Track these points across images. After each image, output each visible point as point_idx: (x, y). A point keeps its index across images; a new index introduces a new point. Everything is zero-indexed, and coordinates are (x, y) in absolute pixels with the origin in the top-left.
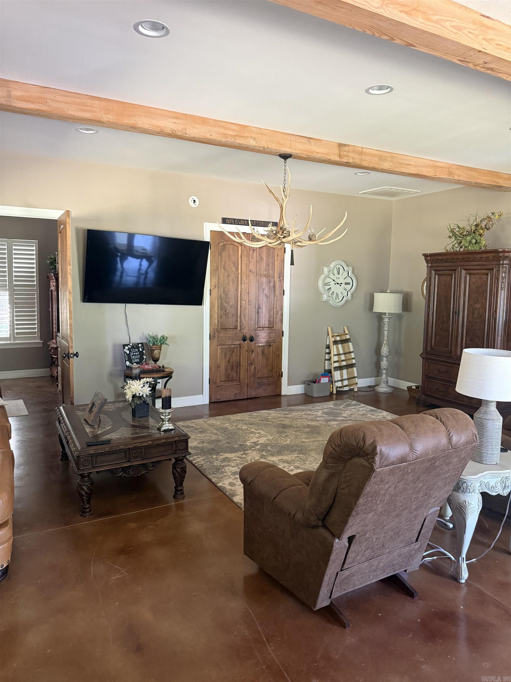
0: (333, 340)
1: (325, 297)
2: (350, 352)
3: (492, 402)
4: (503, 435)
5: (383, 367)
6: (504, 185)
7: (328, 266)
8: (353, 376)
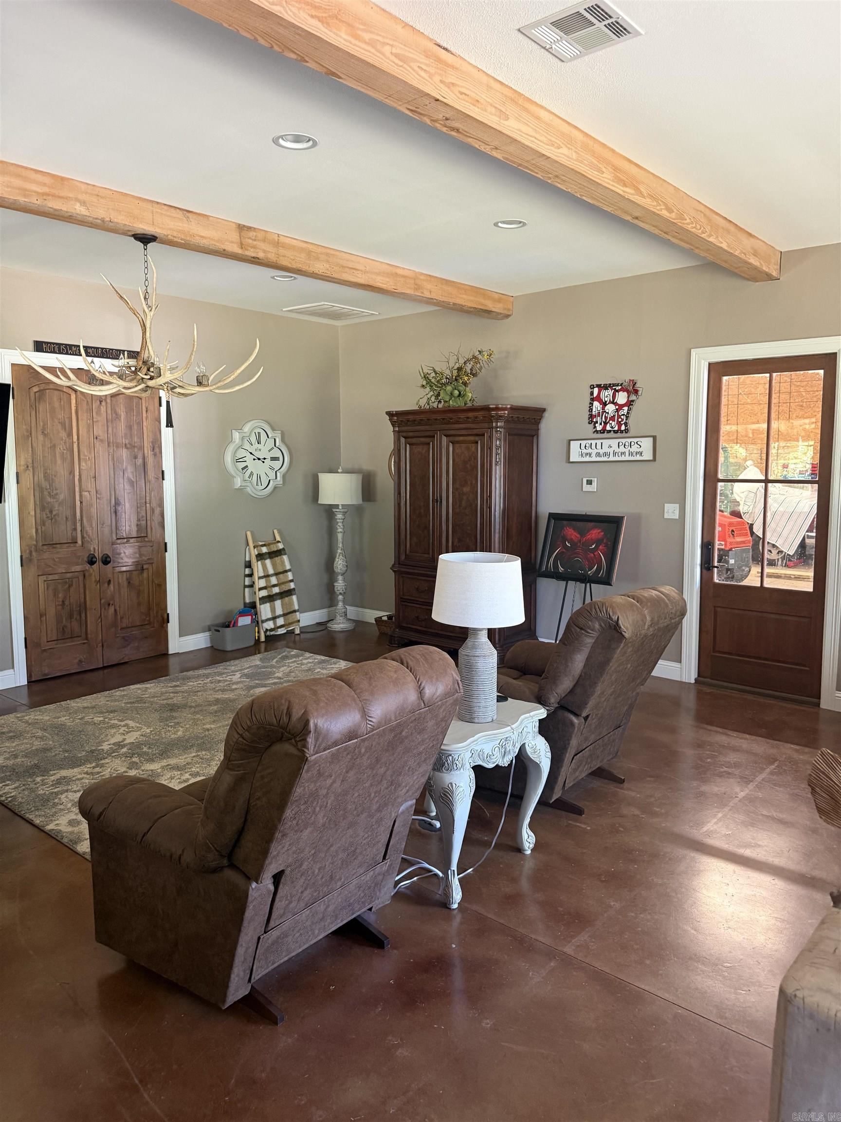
0: (257, 553)
1: (238, 482)
2: (286, 571)
3: (481, 630)
4: (501, 676)
5: (338, 590)
6: (494, 310)
7: (240, 429)
8: (292, 610)
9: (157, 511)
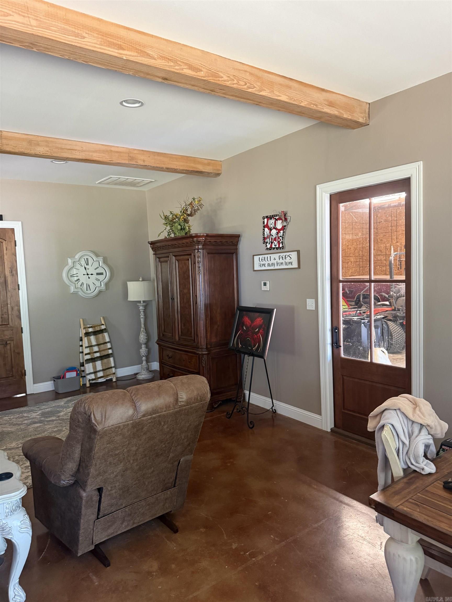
0: (85, 332)
1: (72, 289)
2: (106, 343)
7: (72, 257)
8: (110, 367)
9: (16, 308)
